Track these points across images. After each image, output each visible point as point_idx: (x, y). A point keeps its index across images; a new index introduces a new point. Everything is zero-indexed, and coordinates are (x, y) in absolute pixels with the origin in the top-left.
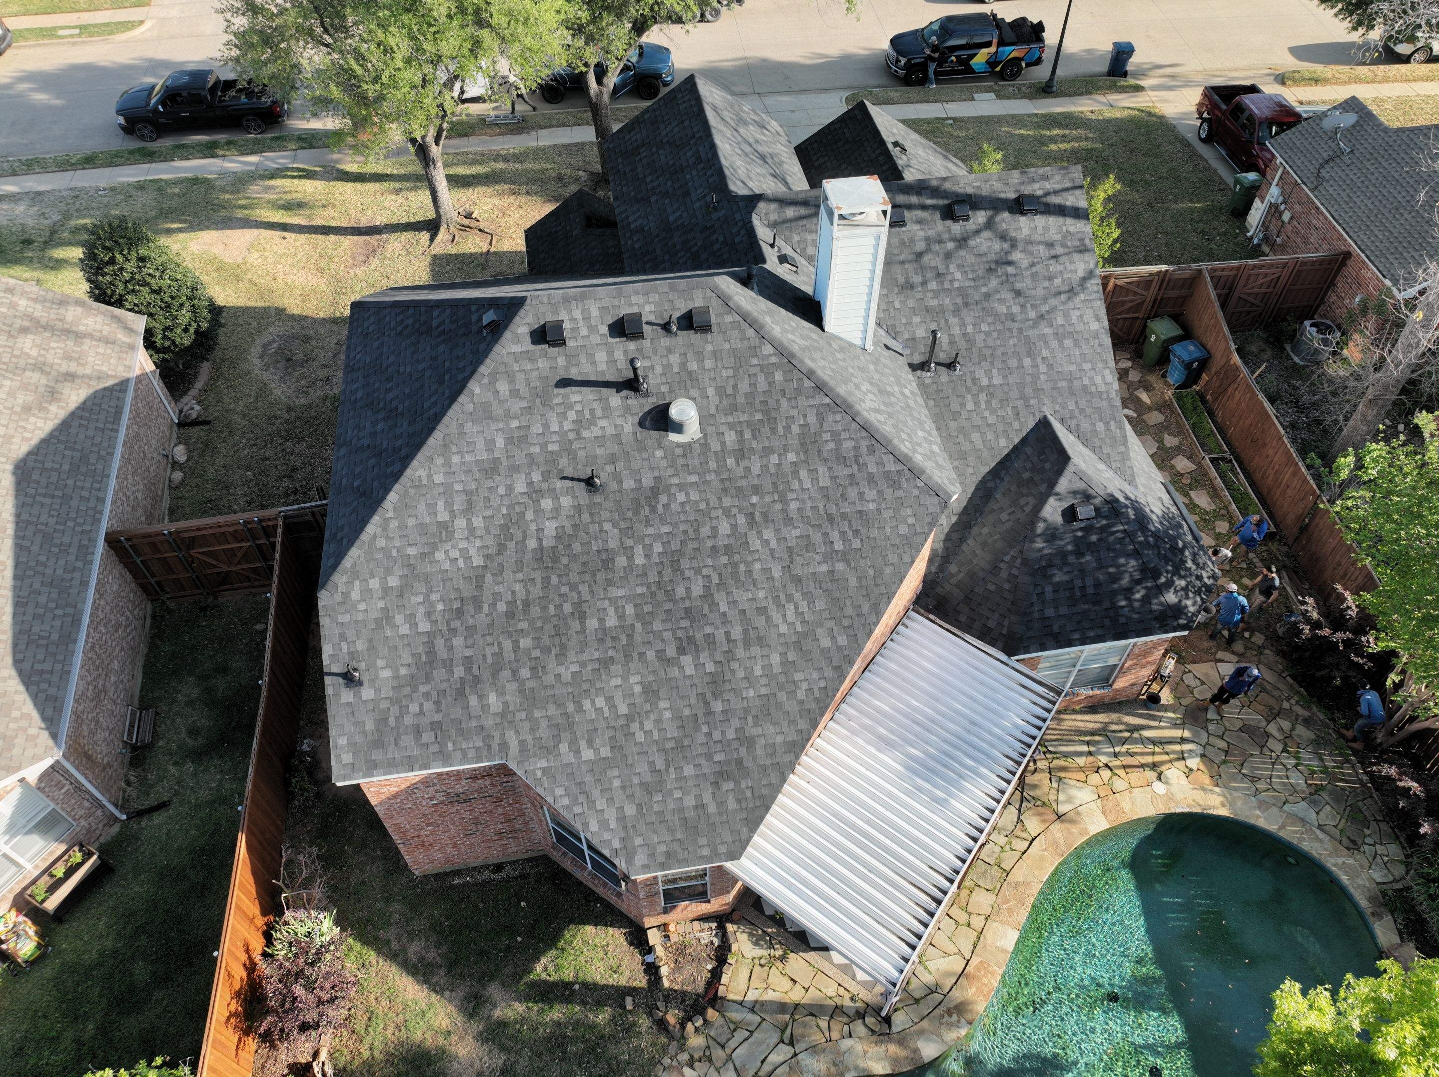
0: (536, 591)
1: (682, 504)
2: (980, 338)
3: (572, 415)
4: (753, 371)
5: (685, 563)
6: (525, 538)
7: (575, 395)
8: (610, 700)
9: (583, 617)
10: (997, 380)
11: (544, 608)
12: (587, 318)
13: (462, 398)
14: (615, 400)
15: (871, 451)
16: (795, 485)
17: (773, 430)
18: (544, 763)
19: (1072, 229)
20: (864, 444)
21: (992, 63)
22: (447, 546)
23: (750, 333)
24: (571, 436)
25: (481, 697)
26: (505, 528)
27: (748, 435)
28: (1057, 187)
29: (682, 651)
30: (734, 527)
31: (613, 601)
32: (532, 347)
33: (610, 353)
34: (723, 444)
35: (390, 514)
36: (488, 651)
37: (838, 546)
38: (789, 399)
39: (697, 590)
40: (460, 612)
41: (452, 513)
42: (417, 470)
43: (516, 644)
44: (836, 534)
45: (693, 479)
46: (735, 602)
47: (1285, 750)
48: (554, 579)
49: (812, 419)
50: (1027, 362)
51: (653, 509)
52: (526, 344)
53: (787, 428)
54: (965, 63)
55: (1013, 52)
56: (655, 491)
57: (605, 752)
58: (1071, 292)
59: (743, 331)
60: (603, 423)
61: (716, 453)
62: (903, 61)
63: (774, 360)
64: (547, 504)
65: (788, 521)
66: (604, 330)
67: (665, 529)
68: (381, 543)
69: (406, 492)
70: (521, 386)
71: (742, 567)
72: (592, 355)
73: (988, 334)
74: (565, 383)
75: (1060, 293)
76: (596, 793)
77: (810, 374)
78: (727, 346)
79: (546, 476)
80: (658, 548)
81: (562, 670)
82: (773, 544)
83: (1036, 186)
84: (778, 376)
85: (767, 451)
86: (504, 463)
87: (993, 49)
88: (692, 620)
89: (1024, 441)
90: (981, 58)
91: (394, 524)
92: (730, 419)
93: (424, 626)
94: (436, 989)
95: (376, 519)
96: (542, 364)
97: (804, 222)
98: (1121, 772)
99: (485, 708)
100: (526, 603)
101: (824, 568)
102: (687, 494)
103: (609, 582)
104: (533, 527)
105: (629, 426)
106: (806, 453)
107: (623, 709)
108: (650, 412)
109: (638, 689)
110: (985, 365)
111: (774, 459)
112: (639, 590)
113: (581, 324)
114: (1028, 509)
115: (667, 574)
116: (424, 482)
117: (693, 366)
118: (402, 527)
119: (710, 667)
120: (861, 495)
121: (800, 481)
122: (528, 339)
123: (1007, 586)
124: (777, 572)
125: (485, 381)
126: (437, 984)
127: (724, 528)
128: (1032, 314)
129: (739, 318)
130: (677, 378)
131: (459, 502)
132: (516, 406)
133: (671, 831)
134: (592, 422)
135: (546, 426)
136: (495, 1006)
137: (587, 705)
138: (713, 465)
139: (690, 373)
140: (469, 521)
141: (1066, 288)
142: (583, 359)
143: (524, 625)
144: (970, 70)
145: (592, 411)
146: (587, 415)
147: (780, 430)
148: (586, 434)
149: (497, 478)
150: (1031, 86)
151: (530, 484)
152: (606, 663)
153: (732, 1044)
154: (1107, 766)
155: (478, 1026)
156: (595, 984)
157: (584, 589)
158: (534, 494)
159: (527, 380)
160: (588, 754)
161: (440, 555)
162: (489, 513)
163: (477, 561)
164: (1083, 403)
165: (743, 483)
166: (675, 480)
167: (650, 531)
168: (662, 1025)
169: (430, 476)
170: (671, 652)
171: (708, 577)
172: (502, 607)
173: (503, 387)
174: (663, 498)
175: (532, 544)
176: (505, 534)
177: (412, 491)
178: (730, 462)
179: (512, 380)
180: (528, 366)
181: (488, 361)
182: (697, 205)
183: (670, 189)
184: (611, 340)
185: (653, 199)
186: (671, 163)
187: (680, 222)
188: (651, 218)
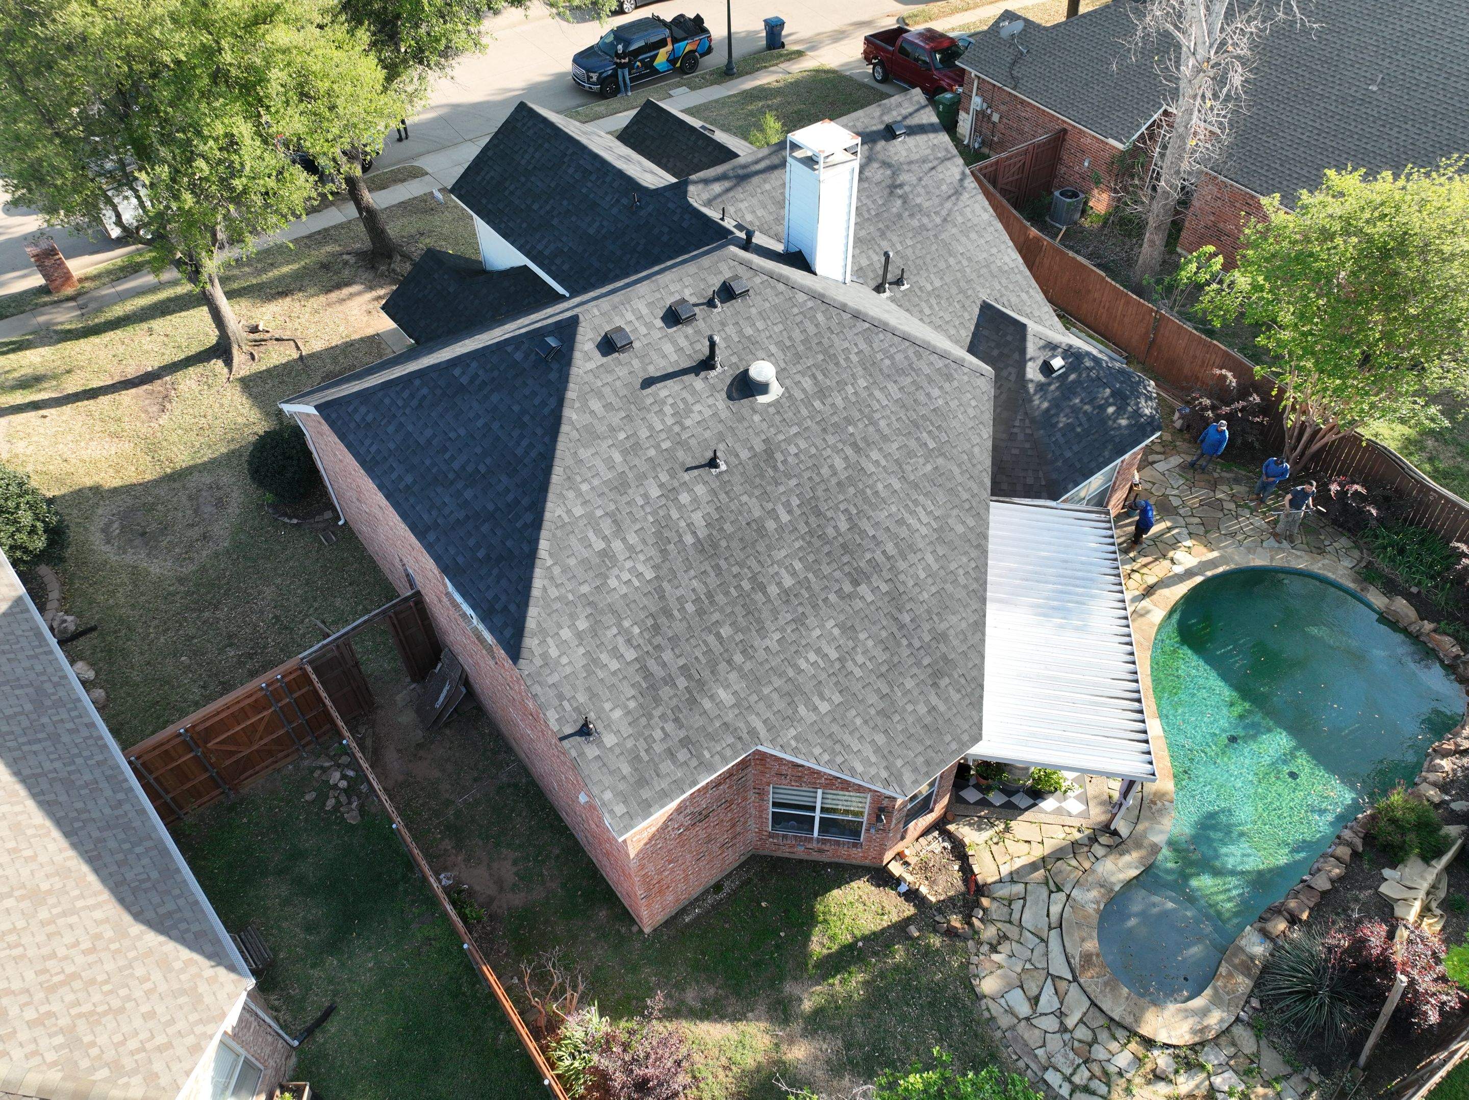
0: (713, 580)
1: (796, 454)
2: (909, 252)
3: (668, 410)
4: (799, 319)
5: (823, 507)
6: (680, 536)
7: (663, 390)
8: (818, 651)
9: (763, 588)
10: (938, 283)
11: (727, 593)
12: (640, 317)
13: (565, 428)
14: (697, 383)
15: (919, 357)
16: (876, 406)
17: (837, 364)
18: (793, 732)
19: (935, 142)
20: (911, 352)
21: (672, 61)
22: (615, 571)
23: (781, 287)
24: (677, 429)
25: (712, 697)
26: (658, 534)
27: (820, 377)
28: (910, 110)
29: (856, 583)
30: (846, 458)
31: (780, 563)
32: (605, 360)
33: (674, 343)
34: (804, 390)
35: (549, 562)
36: (698, 653)
37: (932, 445)
38: (837, 334)
39: (843, 526)
40: (656, 628)
41: (605, 538)
42: (554, 510)
43: (718, 636)
44: (925, 434)
45: (795, 429)
46: (877, 523)
47: (1238, 506)
48: (722, 563)
49: (863, 346)
50: (952, 261)
51: (775, 469)
52: (599, 359)
53: (847, 359)
54: (649, 65)
55: (686, 46)
56: (769, 453)
57: (837, 698)
58: (957, 193)
59: (774, 288)
60: (697, 408)
61: (802, 400)
62: (595, 77)
63: (810, 304)
64: (684, 498)
65: (885, 439)
66: (659, 323)
67: (793, 482)
68: (553, 592)
69: (554, 535)
70: (612, 399)
71: (868, 491)
72: (660, 349)
73: (913, 246)
74: (648, 382)
75: (950, 197)
76: (847, 739)
77: (843, 308)
78: (767, 305)
79: (672, 474)
80: (795, 501)
81: (767, 642)
82: (883, 462)
83: (895, 113)
84: (820, 317)
85: (841, 384)
86: (630, 475)
87: (669, 47)
88: (851, 553)
90: (662, 57)
91: (557, 570)
92: (799, 368)
93: (630, 655)
94: (735, 1018)
95: (538, 572)
96: (622, 372)
98: (1145, 570)
99: (719, 704)
100: (710, 595)
101: (929, 467)
102: (796, 445)
103: (770, 547)
104: (683, 524)
105: (721, 402)
106: (871, 375)
107: (834, 655)
108: (732, 384)
109: (836, 631)
110: (924, 274)
111: (850, 390)
112: (797, 545)
113: (637, 324)
114: (1013, 378)
115: (812, 519)
116: (567, 520)
117: (749, 331)
118: (565, 570)
119: (884, 588)
120: (928, 395)
121: (878, 401)
122: (597, 354)
123: (1027, 445)
124: (897, 485)
125: (577, 405)
126: (734, 1014)
127: (839, 463)
128: (938, 220)
129: (766, 278)
130: (740, 346)
131: (607, 527)
132: (616, 419)
133: (920, 741)
134: (688, 411)
135: (651, 427)
136: (800, 1000)
137: (803, 665)
138: (804, 412)
139: (748, 338)
140: (624, 540)
141: (951, 192)
142: (654, 356)
143: (716, 616)
144: (655, 71)
145: (683, 400)
146: (682, 406)
147: (842, 362)
148: (688, 422)
149: (630, 491)
150: (712, 73)
151: (661, 486)
152: (800, 621)
153: (1016, 916)
154: (1133, 571)
155: (797, 1027)
156: (874, 933)
157: (752, 562)
158: (670, 493)
159: (615, 392)
160: (824, 707)
161: (613, 583)
162: (638, 526)
163: (649, 575)
164: (1004, 281)
165: (835, 419)
166: (781, 437)
167: (782, 489)
168: (951, 933)
169: (569, 512)
170: (848, 588)
171: (846, 510)
172: (690, 608)
173: (595, 405)
174: (779, 457)
175: (689, 539)
176: (661, 543)
177: (559, 533)
178: (817, 404)
179: (600, 396)
180: (609, 379)
181: (571, 385)
182: (615, 211)
183: (570, 207)
184: (670, 331)
185: (555, 222)
186: (553, 185)
187: (604, 231)
188: (564, 239)
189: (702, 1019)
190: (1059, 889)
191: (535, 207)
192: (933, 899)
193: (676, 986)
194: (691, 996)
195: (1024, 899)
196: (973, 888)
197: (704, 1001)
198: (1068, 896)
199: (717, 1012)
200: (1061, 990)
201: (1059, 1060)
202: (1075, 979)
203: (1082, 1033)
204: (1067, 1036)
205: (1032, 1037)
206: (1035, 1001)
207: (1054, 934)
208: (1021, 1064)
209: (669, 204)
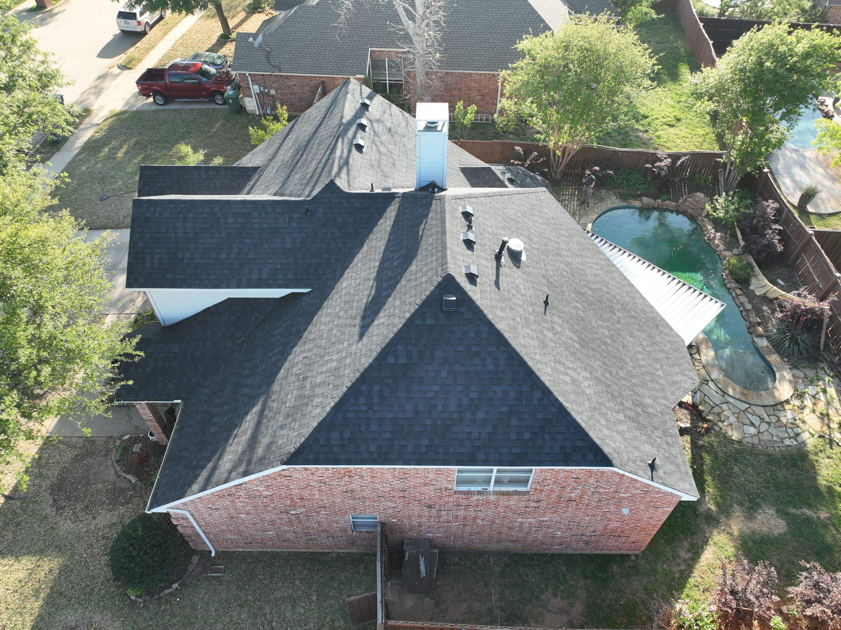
0: (598, 356)
1: (553, 274)
3: (514, 292)
5: (579, 290)
6: (574, 347)
7: (503, 284)
8: (638, 352)
9: (607, 343)
11: (605, 357)
12: (463, 255)
14: (505, 269)
16: (543, 231)
19: (379, 101)
22: (583, 385)
24: (524, 299)
25: (648, 406)
26: (571, 353)
28: (359, 89)
29: (614, 313)
30: (562, 263)
31: (598, 327)
32: (478, 288)
33: (481, 257)
35: (570, 405)
36: (628, 392)
37: (566, 234)
39: (590, 292)
40: (613, 396)
41: (566, 374)
42: (545, 379)
43: (624, 379)
44: (561, 231)
45: (542, 263)
46: (593, 282)
48: (591, 345)
49: (514, 207)
51: (557, 287)
53: (519, 217)
56: (549, 282)
57: (658, 366)
59: (473, 202)
60: (517, 282)
61: (530, 248)
63: (488, 201)
64: (558, 328)
65: (558, 243)
66: (469, 252)
67: (565, 288)
68: (585, 418)
69: (557, 391)
70: (499, 305)
71: (578, 270)
72: (483, 265)
74: (497, 284)
76: (675, 379)
77: (494, 194)
78: (480, 212)
79: (545, 321)
80: (574, 296)
81: (630, 365)
82: (568, 254)
84: (495, 205)
85: (529, 230)
86: (539, 335)
88: (602, 302)
91: (575, 407)
92: (515, 234)
93: (622, 417)
94: (705, 542)
96: (487, 288)
99: (652, 406)
100: (604, 363)
101: (575, 244)
102: (549, 270)
103: (590, 323)
104: (569, 341)
105: (518, 272)
106: (529, 219)
107: (640, 349)
108: (512, 261)
109: (632, 339)
111: (532, 230)
112: (592, 314)
113: (466, 259)
115: (583, 299)
116: (552, 379)
117: (489, 230)
118: (575, 403)
119: (619, 307)
121: (541, 228)
122: (474, 287)
124: (579, 260)
125: (495, 320)
126: (702, 541)
127: (563, 266)
131: (561, 368)
132: (509, 313)
134: (518, 286)
135: (519, 306)
136: (709, 509)
137: (642, 363)
138: (536, 253)
139: (493, 234)
140: (569, 368)
142: (485, 270)
143: (614, 370)
145: (512, 283)
146: (514, 286)
147: (519, 220)
148: (523, 292)
149: (547, 343)
151: (549, 330)
152: (624, 346)
153: (711, 403)
155: (723, 519)
156: (692, 458)
157: (594, 335)
158: (554, 331)
159: (496, 300)
160: (661, 373)
161: (587, 391)
162: (565, 357)
163: (588, 375)
165: (543, 247)
166: (543, 271)
167: (566, 294)
168: (708, 430)
169: (548, 374)
170: (615, 317)
171: (584, 285)
172: (608, 375)
173: (499, 313)
174: (552, 280)
175: (577, 346)
177: (557, 388)
178: (534, 246)
179: (496, 307)
180: (488, 296)
182: (294, 225)
183: (255, 241)
184: (475, 252)
185: (251, 256)
186: (224, 235)
187: (299, 240)
188: (270, 261)
189: (699, 557)
190: (708, 381)
191: (223, 256)
192: (689, 425)
193: (674, 558)
194: (685, 555)
195: (705, 395)
196: (691, 408)
197: (689, 551)
198: (712, 380)
199: (698, 548)
200: (752, 412)
201: (781, 435)
202: (750, 405)
203: (774, 419)
204: (772, 425)
205: (767, 437)
206: (752, 424)
207: (726, 396)
208: (777, 449)
209: (334, 200)
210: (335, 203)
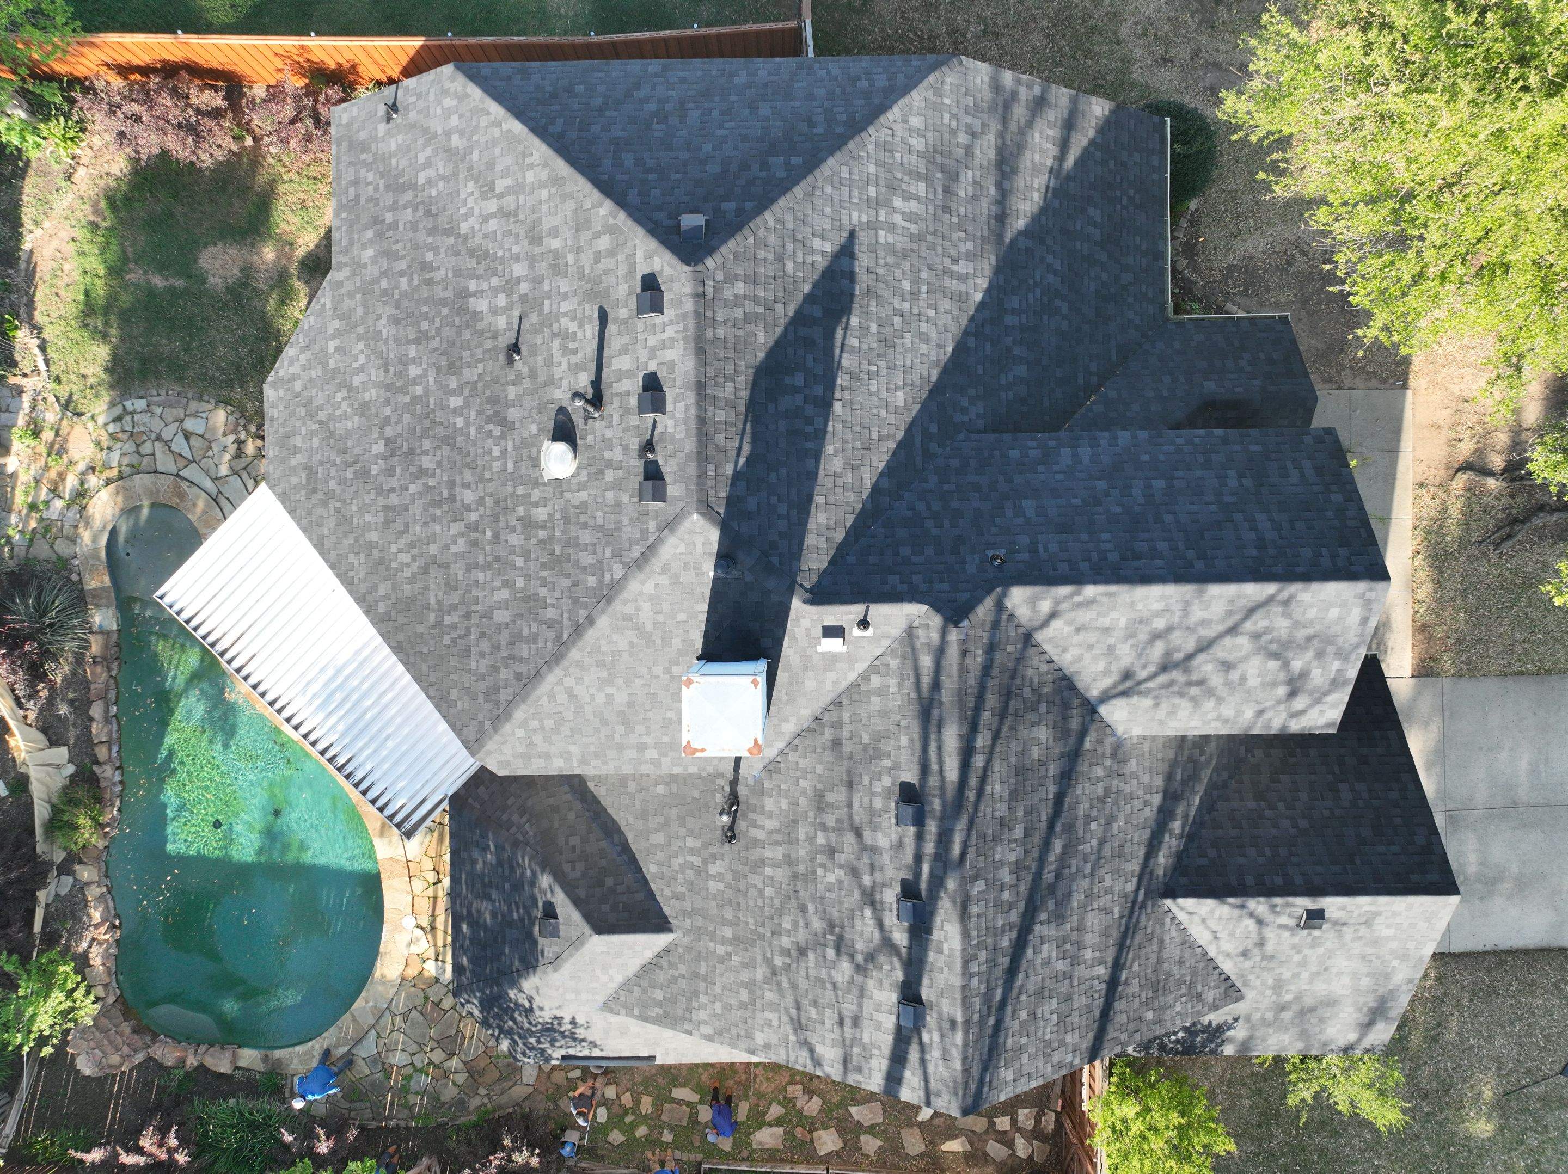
0: (439, 292)
1: (490, 452)
3: (573, 327)
4: (599, 549)
5: (446, 451)
6: (478, 277)
7: (591, 330)
8: (362, 369)
9: (417, 341)
11: (426, 301)
12: (665, 345)
13: (596, 194)
14: (584, 381)
15: (518, 677)
16: (497, 583)
17: (543, 566)
18: (328, 305)
19: (875, 1063)
20: (523, 669)
22: (476, 194)
23: (636, 553)
24: (555, 326)
25: (371, 241)
26: (486, 255)
27: (542, 534)
28: (931, 1068)
29: (388, 442)
30: (468, 508)
31: (425, 375)
32: (639, 277)
33: (629, 374)
34: (537, 505)
35: (505, 127)
36: (399, 246)
37: (448, 620)
38: (570, 590)
39: (427, 462)
40: (428, 213)
41: (501, 196)
42: (539, 150)
43: (402, 274)
44: (456, 620)
45: (510, 466)
46: (414, 501)
48: (445, 311)
49: (551, 613)
50: (728, 932)
51: (489, 420)
52: (643, 269)
53: (544, 582)
56: (504, 423)
57: (332, 364)
58: (798, 1026)
60: (565, 366)
61: (529, 495)
63: (608, 577)
64: (501, 300)
65: (469, 569)
66: (652, 367)
67: (473, 431)
68: (484, 122)
69: (520, 142)
70: (607, 263)
71: (438, 512)
72: (628, 352)
73: (761, 893)
74: (603, 318)
75: (798, 1008)
76: (308, 354)
77: (591, 621)
78: (625, 521)
79: (524, 298)
80: (460, 422)
81: (384, 321)
82: (454, 549)
83: (936, 1037)
84: (591, 580)
85: (527, 556)
86: (537, 250)
88: (406, 455)
89: (651, 895)
91: (496, 132)
92: (558, 516)
93: (422, 180)
95: (501, 112)
96: (622, 290)
97: (912, 680)
99: (364, 247)
100: (430, 282)
101: (432, 601)
102: (498, 458)
103: (439, 370)
104: (485, 286)
105: (561, 395)
106: (522, 600)
107: (356, 381)
108: (571, 420)
109: (367, 397)
110: (729, 877)
111: (520, 562)
112: (432, 401)
113: (660, 337)
115: (440, 431)
116: (528, 161)
117: (609, 476)
118: (495, 142)
119: (375, 469)
120: (482, 655)
121: (499, 588)
122: (646, 271)
124: (433, 549)
125: (611, 221)
127: (469, 496)
128: (778, 961)
129: (651, 539)
130: (599, 455)
131: (509, 202)
132: (586, 259)
133: (284, 424)
134: (566, 351)
135: (565, 297)
137: (361, 346)
138: (520, 490)
139: (602, 472)
140: (493, 215)
142: (626, 340)
143: (416, 282)
145: (575, 352)
146: (572, 345)
147: (544, 574)
148: (556, 344)
149: (525, 243)
151: (519, 281)
152: (386, 367)
157: (435, 343)
158: (510, 285)
159: (606, 272)
160: (332, 346)
161: (471, 186)
162: (499, 237)
163: (464, 228)
164: (682, 983)
165: (502, 524)
166: (510, 447)
167: (473, 415)
169: (531, 166)
170: (389, 431)
171: (434, 475)
172: (429, 256)
173: (604, 243)
174: (497, 431)
175: (472, 286)
176: (481, 255)
177: (521, 148)
178: (521, 511)
179: (612, 253)
180: (622, 271)
181: (630, 222)
183: (1100, 510)
184: (641, 375)
185: (1101, 485)
186: (1168, 518)
188: (1060, 476)
191: (1159, 484)
200: (179, 459)
202: (178, 475)
203: (147, 448)
204: (153, 436)
205: (170, 414)
206: (187, 436)
207: (214, 491)
209: (945, 586)
210: (942, 582)
